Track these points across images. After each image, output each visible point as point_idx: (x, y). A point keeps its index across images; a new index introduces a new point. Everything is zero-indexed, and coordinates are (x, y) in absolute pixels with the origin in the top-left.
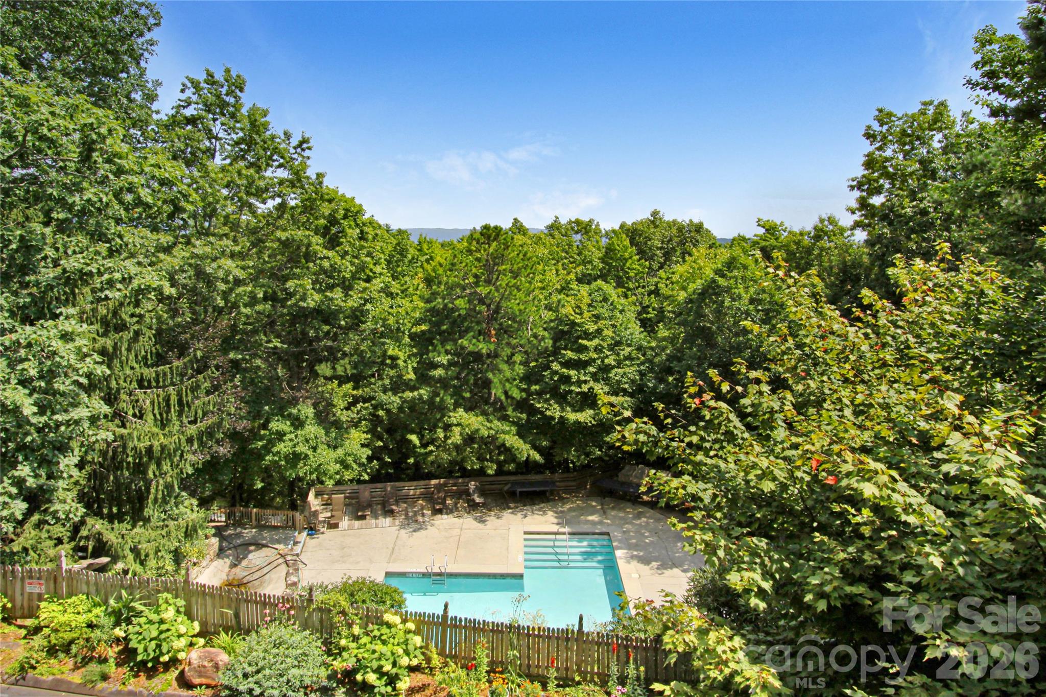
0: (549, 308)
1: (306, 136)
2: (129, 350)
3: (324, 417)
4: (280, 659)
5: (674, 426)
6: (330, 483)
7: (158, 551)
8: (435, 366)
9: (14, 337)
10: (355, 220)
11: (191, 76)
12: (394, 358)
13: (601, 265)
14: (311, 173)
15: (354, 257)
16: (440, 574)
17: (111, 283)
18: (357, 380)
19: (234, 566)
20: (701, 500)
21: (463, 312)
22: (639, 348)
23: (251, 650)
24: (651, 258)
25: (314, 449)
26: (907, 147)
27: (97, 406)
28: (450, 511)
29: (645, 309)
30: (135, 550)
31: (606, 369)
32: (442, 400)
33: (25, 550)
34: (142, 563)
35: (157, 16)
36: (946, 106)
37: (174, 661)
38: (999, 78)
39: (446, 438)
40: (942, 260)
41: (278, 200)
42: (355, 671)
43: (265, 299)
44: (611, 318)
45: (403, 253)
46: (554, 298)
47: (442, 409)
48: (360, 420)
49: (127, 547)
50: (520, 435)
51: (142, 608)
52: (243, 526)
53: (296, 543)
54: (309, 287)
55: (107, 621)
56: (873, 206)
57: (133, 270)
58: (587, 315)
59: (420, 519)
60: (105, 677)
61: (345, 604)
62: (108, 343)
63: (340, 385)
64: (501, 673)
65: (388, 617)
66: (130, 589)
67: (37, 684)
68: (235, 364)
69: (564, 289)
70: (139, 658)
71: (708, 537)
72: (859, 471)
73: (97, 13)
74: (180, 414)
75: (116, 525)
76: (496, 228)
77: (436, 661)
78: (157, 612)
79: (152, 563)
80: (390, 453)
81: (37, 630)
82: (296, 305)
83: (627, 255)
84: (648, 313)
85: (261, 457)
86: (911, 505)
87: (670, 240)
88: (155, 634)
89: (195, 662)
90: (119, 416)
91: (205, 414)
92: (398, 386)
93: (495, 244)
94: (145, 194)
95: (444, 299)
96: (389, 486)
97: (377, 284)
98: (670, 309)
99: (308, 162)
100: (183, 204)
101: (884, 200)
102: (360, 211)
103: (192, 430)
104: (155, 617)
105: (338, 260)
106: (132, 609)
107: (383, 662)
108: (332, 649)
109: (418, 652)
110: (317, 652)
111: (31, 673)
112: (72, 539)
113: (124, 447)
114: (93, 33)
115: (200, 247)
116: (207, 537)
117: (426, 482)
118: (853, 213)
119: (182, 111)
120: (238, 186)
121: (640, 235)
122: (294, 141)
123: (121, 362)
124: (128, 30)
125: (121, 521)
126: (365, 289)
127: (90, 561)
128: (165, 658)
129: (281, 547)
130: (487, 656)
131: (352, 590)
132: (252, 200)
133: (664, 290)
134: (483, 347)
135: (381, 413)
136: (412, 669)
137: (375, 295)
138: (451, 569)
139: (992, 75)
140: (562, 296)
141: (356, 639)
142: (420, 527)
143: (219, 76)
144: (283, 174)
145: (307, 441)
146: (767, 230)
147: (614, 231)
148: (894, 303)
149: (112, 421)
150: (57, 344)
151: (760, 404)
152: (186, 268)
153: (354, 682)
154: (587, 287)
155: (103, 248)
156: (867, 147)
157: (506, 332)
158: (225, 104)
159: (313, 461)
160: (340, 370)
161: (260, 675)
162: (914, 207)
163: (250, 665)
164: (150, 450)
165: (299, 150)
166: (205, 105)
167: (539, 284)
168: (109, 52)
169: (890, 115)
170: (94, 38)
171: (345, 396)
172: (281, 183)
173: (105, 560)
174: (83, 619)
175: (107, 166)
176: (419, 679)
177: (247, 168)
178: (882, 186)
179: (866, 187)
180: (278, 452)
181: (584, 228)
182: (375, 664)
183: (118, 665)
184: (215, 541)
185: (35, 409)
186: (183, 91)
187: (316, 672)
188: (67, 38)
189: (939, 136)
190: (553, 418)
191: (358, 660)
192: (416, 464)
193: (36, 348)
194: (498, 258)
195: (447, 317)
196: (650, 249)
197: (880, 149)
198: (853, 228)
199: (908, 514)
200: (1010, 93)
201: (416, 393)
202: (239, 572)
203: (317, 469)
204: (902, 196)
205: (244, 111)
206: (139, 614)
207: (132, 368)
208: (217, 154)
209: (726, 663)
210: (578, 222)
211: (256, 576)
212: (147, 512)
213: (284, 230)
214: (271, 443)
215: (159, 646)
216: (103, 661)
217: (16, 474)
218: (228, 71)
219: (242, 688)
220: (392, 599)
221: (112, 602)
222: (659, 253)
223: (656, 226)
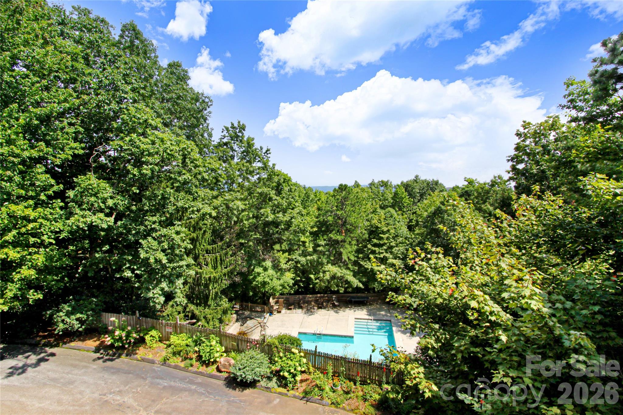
0: (368, 220)
1: (269, 148)
2: (202, 238)
3: (276, 267)
4: (252, 364)
5: (402, 273)
6: (277, 294)
7: (213, 318)
8: (319, 246)
9: (160, 233)
10: (288, 183)
11: (225, 126)
12: (304, 242)
13: (392, 201)
14: (270, 164)
15: (287, 199)
16: (320, 334)
17: (193, 212)
18: (290, 251)
19: (241, 325)
20: (412, 306)
21: (331, 222)
22: (406, 238)
23: (242, 359)
24: (414, 198)
25: (272, 280)
26: (537, 139)
27: (190, 260)
28: (325, 308)
29: (411, 221)
30: (205, 317)
31: (391, 247)
32: (322, 260)
33: (168, 315)
34: (208, 323)
35: (211, 101)
36: (559, 118)
37: (215, 362)
38: (576, 102)
39: (324, 276)
40: (535, 195)
41: (258, 176)
42: (280, 371)
43: (253, 217)
44: (394, 225)
45: (308, 197)
46: (370, 216)
47: (322, 264)
48: (290, 269)
49: (202, 316)
50: (354, 276)
51: (204, 340)
52: (245, 310)
53: (265, 318)
54: (269, 212)
55: (192, 344)
56: (518, 169)
57: (201, 206)
58: (383, 223)
59: (313, 310)
60: (192, 365)
61: (277, 343)
62: (194, 235)
63: (283, 254)
64: (337, 377)
65: (293, 350)
66: (201, 332)
67: (169, 366)
68: (242, 244)
69: (374, 212)
70: (203, 359)
71: (413, 322)
72: (471, 295)
73: (190, 102)
74: (221, 264)
75: (199, 307)
76: (345, 185)
77: (312, 369)
78: (210, 342)
79: (211, 323)
80: (303, 282)
81: (169, 346)
82: (264, 220)
83: (403, 196)
84: (412, 222)
85: (251, 283)
86: (494, 312)
87: (423, 189)
88: (208, 350)
89: (222, 362)
90: (199, 265)
91: (230, 264)
92: (304, 254)
93: (344, 192)
94: (206, 176)
95: (323, 216)
96: (301, 296)
97: (297, 210)
98: (420, 220)
99: (269, 159)
100: (220, 179)
101: (524, 166)
102: (290, 180)
103: (225, 271)
104: (208, 344)
105: (280, 200)
106: (201, 340)
107: (291, 368)
108: (272, 361)
109: (305, 366)
110: (266, 362)
111: (167, 361)
112: (184, 312)
113: (201, 277)
114: (189, 110)
115: (228, 196)
116: (232, 314)
117: (316, 295)
118: (509, 173)
119: (223, 140)
120: (243, 170)
121: (410, 187)
122: (264, 151)
123: (199, 243)
124: (201, 108)
125: (200, 306)
126: (291, 213)
127: (190, 321)
128: (212, 360)
129: (259, 319)
130: (332, 369)
131: (281, 339)
132: (249, 176)
133: (419, 212)
134: (339, 238)
135: (299, 265)
136: (303, 372)
137: (295, 215)
138: (324, 332)
140: (373, 215)
141: (281, 358)
142: (312, 313)
143: (236, 125)
144: (260, 165)
145: (269, 276)
146: (469, 183)
147: (398, 185)
148: (512, 216)
149: (197, 266)
150: (174, 236)
151: (438, 263)
152: (222, 205)
153: (280, 375)
154: (384, 211)
155: (190, 197)
156: (517, 140)
157: (349, 231)
158: (239, 136)
159: (271, 285)
160: (283, 248)
161: (245, 370)
162: (538, 169)
163: (241, 365)
164: (210, 278)
165: (266, 154)
166: (231, 137)
167: (364, 210)
168: (194, 118)
169: (529, 124)
170: (190, 112)
171: (284, 258)
172: (259, 169)
173: (195, 321)
174: (184, 342)
175: (192, 164)
176: (305, 376)
177: (246, 162)
178: (523, 159)
179: (515, 160)
180: (258, 281)
181: (385, 184)
182: (288, 369)
183: (196, 361)
184: (235, 316)
185: (167, 261)
186: (222, 132)
187: (266, 370)
188: (180, 113)
189: (553, 133)
190: (368, 269)
191: (282, 367)
192: (313, 287)
193: (167, 237)
194: (346, 198)
195: (324, 225)
196: (414, 193)
197: (523, 141)
198: (508, 180)
199: (492, 316)
200: (581, 110)
201: (312, 257)
202: (244, 329)
203: (273, 288)
204: (532, 164)
205: (245, 139)
206: (203, 342)
207: (204, 246)
208: (235, 157)
209: (415, 378)
210: (382, 182)
211: (250, 331)
212: (209, 303)
213: (260, 188)
214: (255, 277)
215: (210, 355)
216: (191, 359)
217: (161, 286)
218: (239, 122)
219: (238, 374)
220: (297, 343)
221: (194, 337)
222: (418, 195)
223: (417, 183)
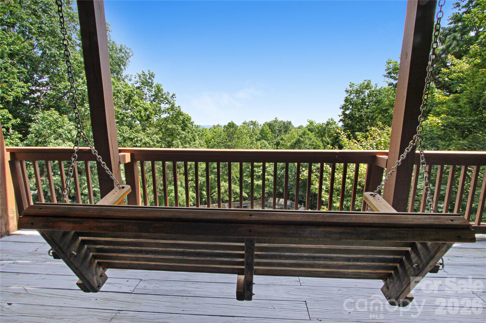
1: (174, 93)
8: (215, 168)
10: (189, 121)
11: (138, 73)
13: (259, 136)
14: (176, 105)
15: (191, 133)
24: (275, 133)
26: (358, 95)
36: (370, 81)
38: (391, 74)
46: (250, 146)
56: (346, 114)
69: (251, 143)
83: (268, 132)
87: (281, 127)
93: (232, 129)
99: (175, 102)
101: (349, 112)
102: (190, 119)
117: (213, 205)
118: (340, 116)
119: (135, 85)
121: (272, 126)
122: (171, 95)
124: (124, 58)
139: (389, 73)
140: (252, 145)
143: (147, 73)
144: (167, 106)
146: (310, 123)
147: (263, 124)
156: (346, 95)
158: (149, 82)
162: (359, 114)
165: (172, 98)
166: (142, 83)
169: (353, 84)
172: (168, 109)
178: (349, 108)
179: (344, 108)
180: (171, 196)
181: (254, 124)
186: (135, 78)
189: (367, 91)
196: (275, 130)
197: (349, 95)
198: (339, 122)
200: (395, 79)
204: (355, 111)
205: (155, 85)
210: (252, 122)
218: (149, 71)
222: (277, 131)
223: (277, 122)
